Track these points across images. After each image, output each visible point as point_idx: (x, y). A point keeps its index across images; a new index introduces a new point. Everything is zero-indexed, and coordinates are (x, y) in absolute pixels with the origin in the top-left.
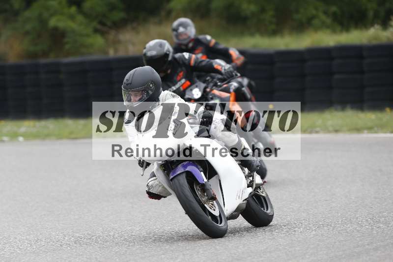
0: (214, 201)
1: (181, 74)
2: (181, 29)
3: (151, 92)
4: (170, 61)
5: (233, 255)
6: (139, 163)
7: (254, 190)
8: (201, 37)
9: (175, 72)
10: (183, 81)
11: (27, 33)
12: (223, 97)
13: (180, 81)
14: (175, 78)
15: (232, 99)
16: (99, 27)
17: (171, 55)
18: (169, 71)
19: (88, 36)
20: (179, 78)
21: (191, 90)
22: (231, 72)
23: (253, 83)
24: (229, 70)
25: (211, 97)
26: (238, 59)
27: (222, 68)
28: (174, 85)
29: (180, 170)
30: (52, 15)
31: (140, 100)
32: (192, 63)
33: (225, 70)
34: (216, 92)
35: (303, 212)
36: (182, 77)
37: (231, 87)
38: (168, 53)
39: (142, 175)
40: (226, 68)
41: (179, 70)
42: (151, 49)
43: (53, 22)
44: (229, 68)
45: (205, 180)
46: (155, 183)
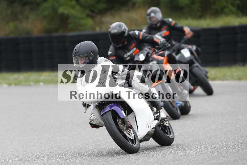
0: (131, 130)
1: (133, 44)
2: (152, 15)
3: (91, 58)
4: (126, 36)
5: (175, 157)
6: (83, 105)
7: (160, 122)
8: (166, 19)
9: (129, 43)
10: (135, 49)
11: (45, 17)
12: (160, 59)
13: (133, 49)
14: (129, 47)
15: (165, 61)
16: (90, 13)
17: (127, 32)
18: (126, 43)
19: (83, 19)
20: (132, 47)
21: (139, 55)
22: (165, 43)
23: (199, 49)
24: (163, 42)
25: (151, 59)
26: (189, 33)
27: (159, 41)
28: (129, 51)
29: (107, 109)
30: (60, 6)
31: (84, 63)
32: (141, 37)
33: (161, 42)
34: (155, 56)
35: (219, 130)
36: (134, 46)
37: (165, 53)
38: (125, 31)
39: (85, 113)
40: (162, 41)
41: (132, 42)
42: (114, 28)
43: (61, 10)
44: (164, 41)
45: (125, 116)
46: (94, 117)
